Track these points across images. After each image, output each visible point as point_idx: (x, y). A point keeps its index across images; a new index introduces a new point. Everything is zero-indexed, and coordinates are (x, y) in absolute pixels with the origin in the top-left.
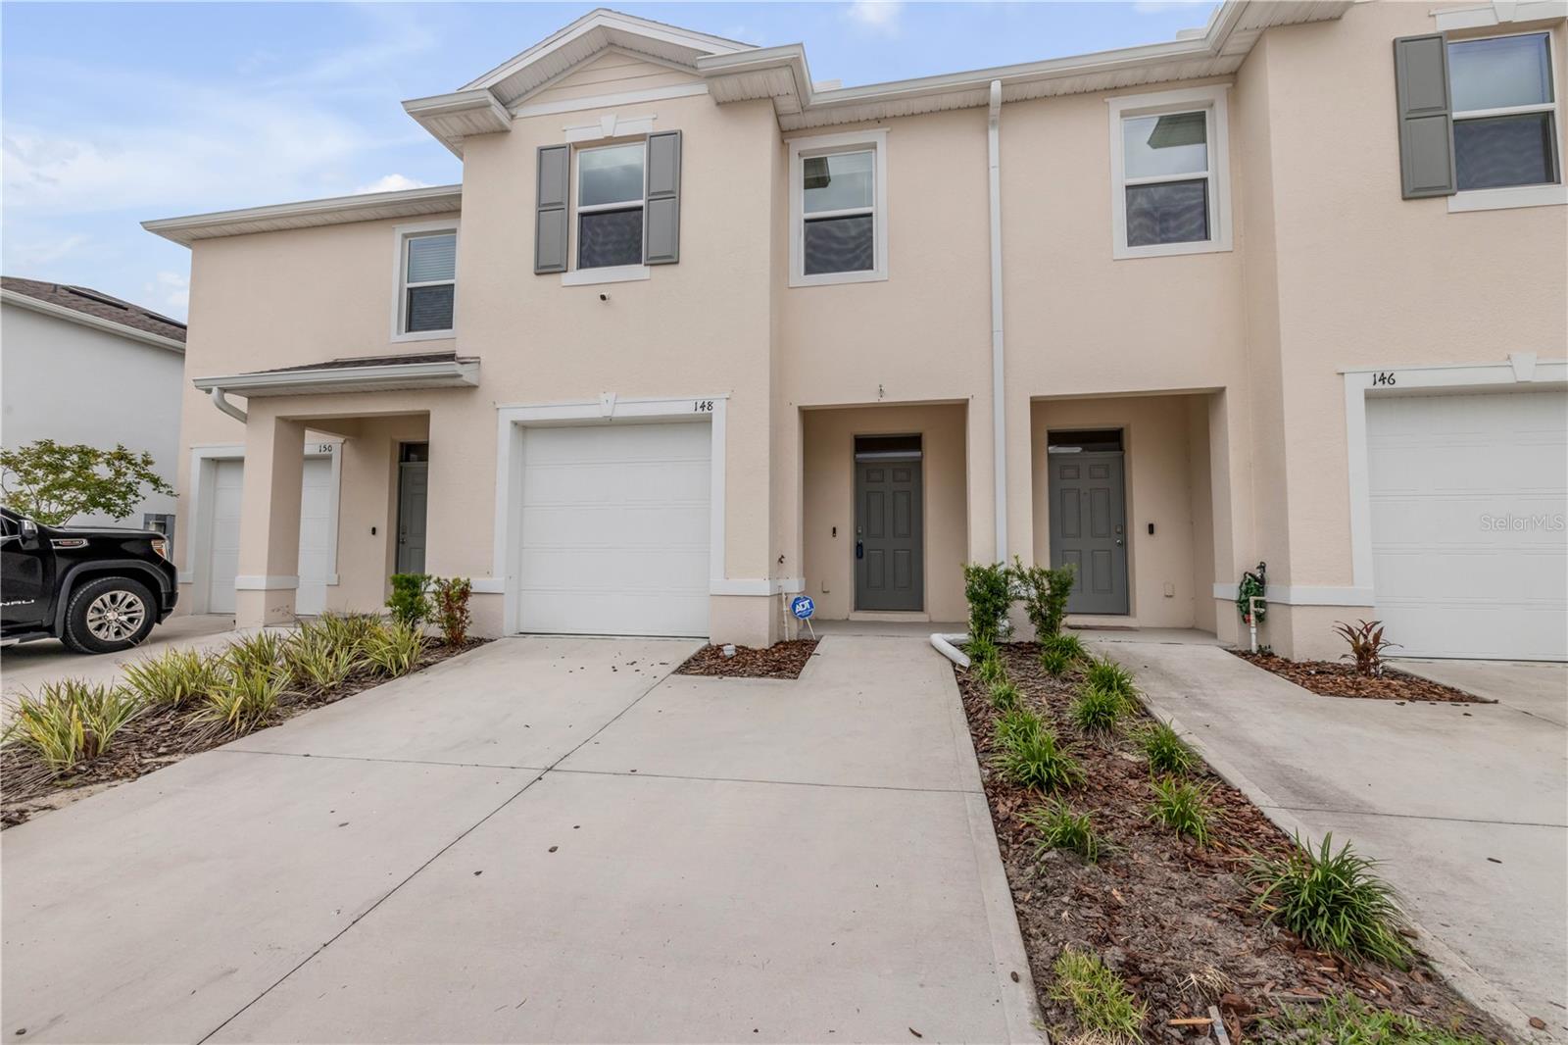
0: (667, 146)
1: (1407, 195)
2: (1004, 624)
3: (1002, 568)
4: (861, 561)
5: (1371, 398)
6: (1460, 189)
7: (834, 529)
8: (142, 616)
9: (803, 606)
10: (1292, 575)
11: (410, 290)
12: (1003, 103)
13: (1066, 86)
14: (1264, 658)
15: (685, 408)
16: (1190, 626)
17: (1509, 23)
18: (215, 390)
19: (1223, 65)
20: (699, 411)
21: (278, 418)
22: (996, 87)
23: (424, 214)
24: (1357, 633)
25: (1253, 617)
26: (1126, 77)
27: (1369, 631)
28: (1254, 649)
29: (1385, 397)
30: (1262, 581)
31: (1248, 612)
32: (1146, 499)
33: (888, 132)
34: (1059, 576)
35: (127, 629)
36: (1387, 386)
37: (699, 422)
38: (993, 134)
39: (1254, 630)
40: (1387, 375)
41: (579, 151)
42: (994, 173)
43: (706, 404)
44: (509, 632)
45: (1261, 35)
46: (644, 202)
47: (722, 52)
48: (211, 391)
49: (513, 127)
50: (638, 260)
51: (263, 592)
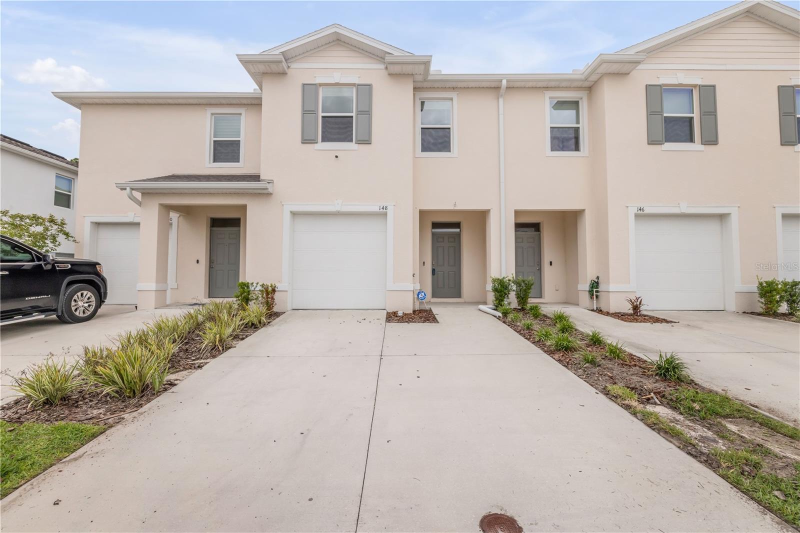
0: (365, 90)
1: (650, 143)
2: (506, 302)
3: (507, 279)
4: (434, 276)
5: (637, 216)
6: (666, 142)
7: (424, 262)
8: (94, 304)
9: (422, 295)
10: (610, 280)
11: (215, 141)
12: (507, 88)
13: (530, 84)
14: (599, 311)
15: (375, 209)
16: (564, 302)
17: (682, 84)
18: (128, 189)
19: (587, 84)
20: (381, 210)
22: (504, 82)
23: (224, 104)
24: (633, 301)
25: (595, 297)
26: (553, 84)
27: (637, 300)
28: (595, 309)
29: (641, 216)
30: (597, 283)
31: (593, 295)
32: (549, 252)
33: (458, 94)
34: (528, 282)
35: (88, 310)
36: (642, 212)
37: (382, 214)
38: (501, 100)
39: (595, 302)
40: (642, 208)
41: (321, 87)
42: (501, 117)
43: (384, 207)
44: (289, 308)
45: (602, 76)
46: (354, 114)
47: (396, 53)
48: (125, 189)
49: (289, 72)
50: (351, 141)
51: (154, 292)
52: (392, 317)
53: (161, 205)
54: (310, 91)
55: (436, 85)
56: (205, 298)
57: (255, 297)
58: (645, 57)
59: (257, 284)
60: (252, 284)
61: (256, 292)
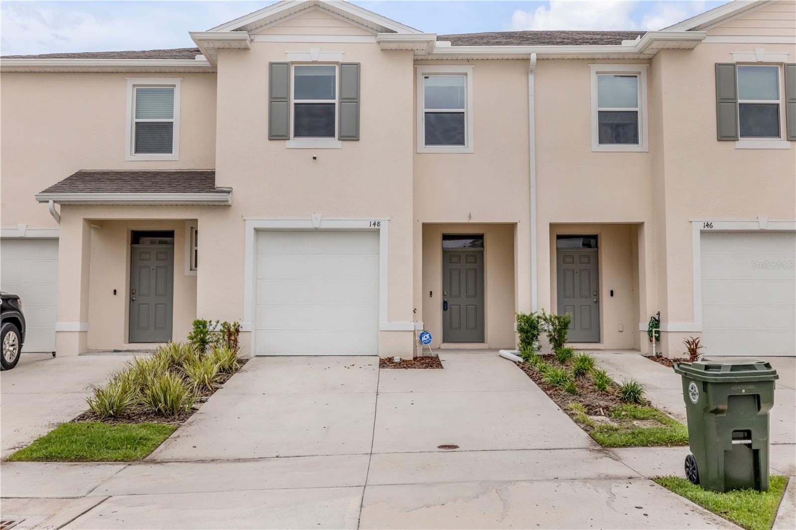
1: (719, 139)
2: (536, 345)
3: (536, 315)
4: (446, 312)
5: (702, 232)
6: (742, 137)
7: (432, 293)
8: (17, 347)
9: (426, 337)
10: (669, 318)
11: (136, 123)
12: (537, 61)
13: (569, 57)
14: (658, 358)
15: (365, 225)
16: (632, 348)
17: (762, 62)
18: (51, 202)
20: (372, 227)
22: (533, 57)
23: (151, 72)
25: (654, 339)
26: (599, 56)
27: (695, 342)
28: (654, 355)
29: (708, 233)
30: (658, 321)
31: (652, 337)
32: (609, 278)
33: (473, 68)
34: (564, 319)
35: (13, 355)
36: (709, 229)
37: (374, 232)
38: (531, 77)
39: (654, 345)
40: (709, 224)
41: (294, 67)
42: (532, 99)
43: (376, 223)
44: (252, 355)
45: (659, 51)
46: (336, 101)
48: (48, 202)
49: (252, 46)
50: (332, 135)
51: (78, 333)
52: (387, 363)
53: (85, 219)
54: (277, 70)
55: (445, 57)
56: (125, 344)
57: (215, 339)
58: (704, 35)
59: (218, 322)
60: (210, 322)
61: (217, 333)
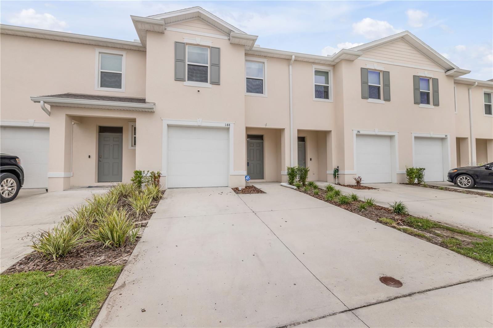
0: (216, 52)
1: (362, 98)
3: (296, 168)
4: (248, 167)
5: (357, 135)
6: (370, 98)
8: (15, 188)
9: (248, 178)
10: (345, 168)
11: (101, 72)
12: (295, 60)
13: (305, 60)
14: (339, 184)
16: (318, 180)
17: (376, 69)
18: (42, 102)
19: (333, 63)
20: (226, 126)
21: (67, 115)
22: (293, 57)
23: (109, 47)
24: (357, 179)
25: (337, 177)
26: (317, 61)
27: (359, 178)
28: (337, 183)
29: (359, 135)
30: (338, 170)
31: (336, 176)
32: (310, 153)
33: (267, 60)
34: (306, 169)
35: (11, 193)
36: (359, 133)
37: (227, 129)
38: (291, 67)
39: (337, 180)
40: (359, 131)
41: (187, 45)
42: (291, 76)
43: (228, 124)
44: (166, 188)
45: (341, 60)
46: (208, 65)
47: (236, 32)
48: (39, 102)
49: (166, 32)
50: (207, 82)
51: (63, 178)
54: (180, 47)
55: (256, 53)
56: (96, 182)
57: (147, 180)
58: (362, 53)
59: (148, 172)
60: (144, 172)
61: (148, 178)
